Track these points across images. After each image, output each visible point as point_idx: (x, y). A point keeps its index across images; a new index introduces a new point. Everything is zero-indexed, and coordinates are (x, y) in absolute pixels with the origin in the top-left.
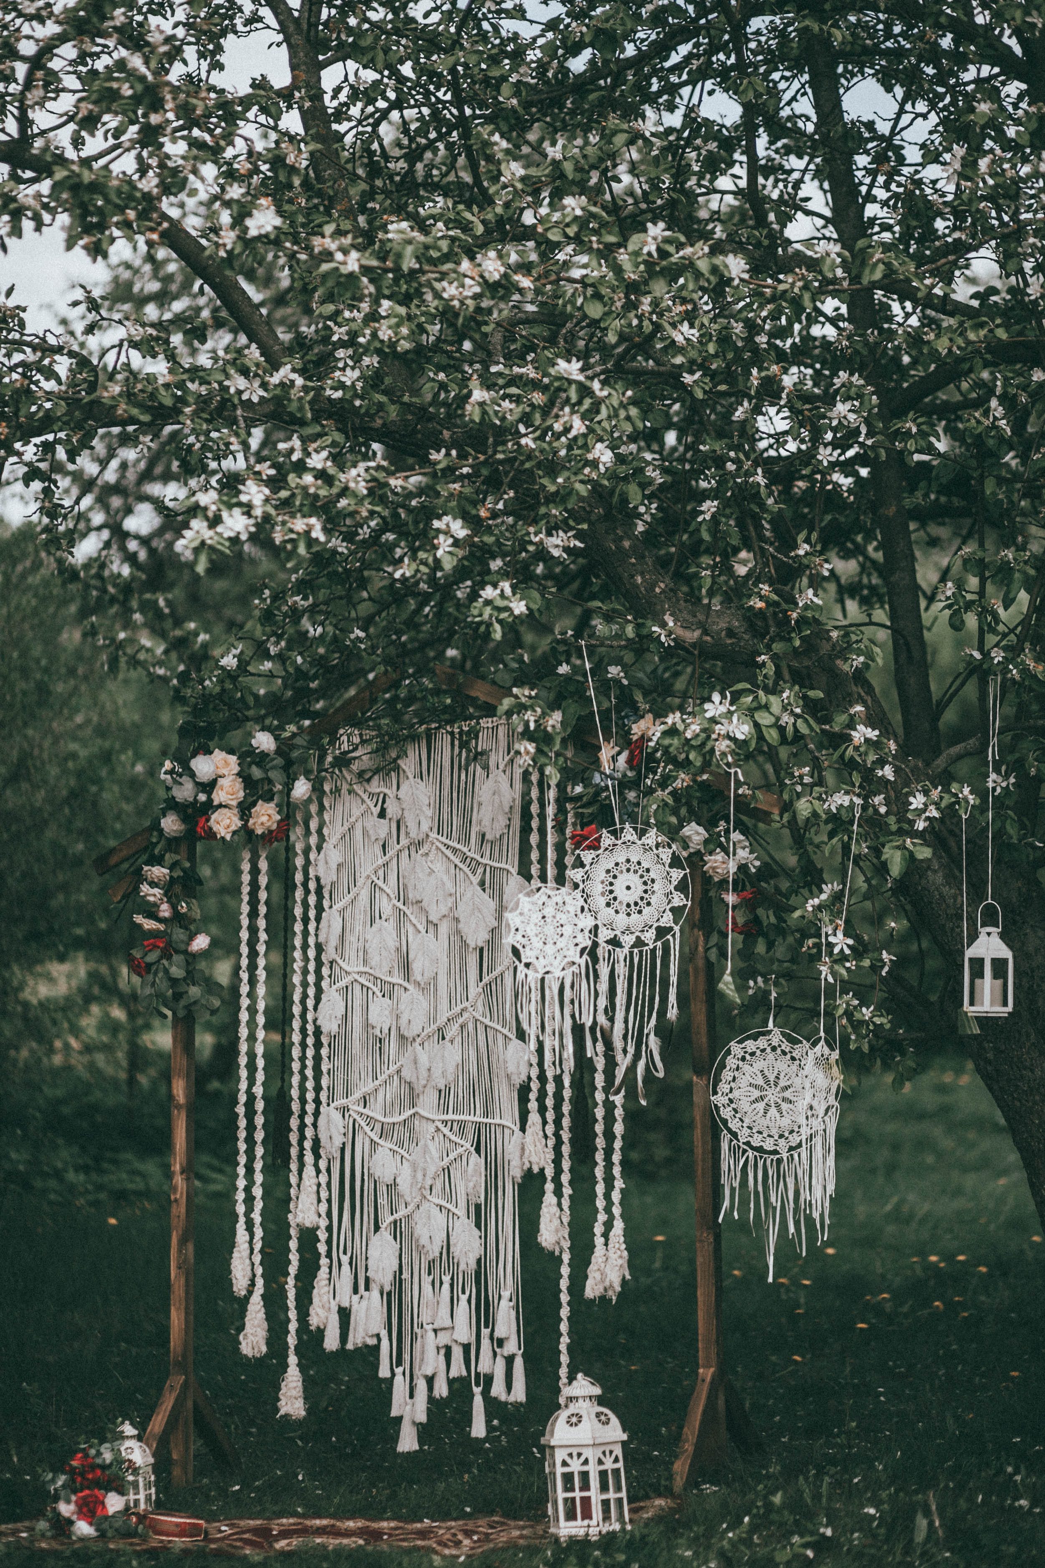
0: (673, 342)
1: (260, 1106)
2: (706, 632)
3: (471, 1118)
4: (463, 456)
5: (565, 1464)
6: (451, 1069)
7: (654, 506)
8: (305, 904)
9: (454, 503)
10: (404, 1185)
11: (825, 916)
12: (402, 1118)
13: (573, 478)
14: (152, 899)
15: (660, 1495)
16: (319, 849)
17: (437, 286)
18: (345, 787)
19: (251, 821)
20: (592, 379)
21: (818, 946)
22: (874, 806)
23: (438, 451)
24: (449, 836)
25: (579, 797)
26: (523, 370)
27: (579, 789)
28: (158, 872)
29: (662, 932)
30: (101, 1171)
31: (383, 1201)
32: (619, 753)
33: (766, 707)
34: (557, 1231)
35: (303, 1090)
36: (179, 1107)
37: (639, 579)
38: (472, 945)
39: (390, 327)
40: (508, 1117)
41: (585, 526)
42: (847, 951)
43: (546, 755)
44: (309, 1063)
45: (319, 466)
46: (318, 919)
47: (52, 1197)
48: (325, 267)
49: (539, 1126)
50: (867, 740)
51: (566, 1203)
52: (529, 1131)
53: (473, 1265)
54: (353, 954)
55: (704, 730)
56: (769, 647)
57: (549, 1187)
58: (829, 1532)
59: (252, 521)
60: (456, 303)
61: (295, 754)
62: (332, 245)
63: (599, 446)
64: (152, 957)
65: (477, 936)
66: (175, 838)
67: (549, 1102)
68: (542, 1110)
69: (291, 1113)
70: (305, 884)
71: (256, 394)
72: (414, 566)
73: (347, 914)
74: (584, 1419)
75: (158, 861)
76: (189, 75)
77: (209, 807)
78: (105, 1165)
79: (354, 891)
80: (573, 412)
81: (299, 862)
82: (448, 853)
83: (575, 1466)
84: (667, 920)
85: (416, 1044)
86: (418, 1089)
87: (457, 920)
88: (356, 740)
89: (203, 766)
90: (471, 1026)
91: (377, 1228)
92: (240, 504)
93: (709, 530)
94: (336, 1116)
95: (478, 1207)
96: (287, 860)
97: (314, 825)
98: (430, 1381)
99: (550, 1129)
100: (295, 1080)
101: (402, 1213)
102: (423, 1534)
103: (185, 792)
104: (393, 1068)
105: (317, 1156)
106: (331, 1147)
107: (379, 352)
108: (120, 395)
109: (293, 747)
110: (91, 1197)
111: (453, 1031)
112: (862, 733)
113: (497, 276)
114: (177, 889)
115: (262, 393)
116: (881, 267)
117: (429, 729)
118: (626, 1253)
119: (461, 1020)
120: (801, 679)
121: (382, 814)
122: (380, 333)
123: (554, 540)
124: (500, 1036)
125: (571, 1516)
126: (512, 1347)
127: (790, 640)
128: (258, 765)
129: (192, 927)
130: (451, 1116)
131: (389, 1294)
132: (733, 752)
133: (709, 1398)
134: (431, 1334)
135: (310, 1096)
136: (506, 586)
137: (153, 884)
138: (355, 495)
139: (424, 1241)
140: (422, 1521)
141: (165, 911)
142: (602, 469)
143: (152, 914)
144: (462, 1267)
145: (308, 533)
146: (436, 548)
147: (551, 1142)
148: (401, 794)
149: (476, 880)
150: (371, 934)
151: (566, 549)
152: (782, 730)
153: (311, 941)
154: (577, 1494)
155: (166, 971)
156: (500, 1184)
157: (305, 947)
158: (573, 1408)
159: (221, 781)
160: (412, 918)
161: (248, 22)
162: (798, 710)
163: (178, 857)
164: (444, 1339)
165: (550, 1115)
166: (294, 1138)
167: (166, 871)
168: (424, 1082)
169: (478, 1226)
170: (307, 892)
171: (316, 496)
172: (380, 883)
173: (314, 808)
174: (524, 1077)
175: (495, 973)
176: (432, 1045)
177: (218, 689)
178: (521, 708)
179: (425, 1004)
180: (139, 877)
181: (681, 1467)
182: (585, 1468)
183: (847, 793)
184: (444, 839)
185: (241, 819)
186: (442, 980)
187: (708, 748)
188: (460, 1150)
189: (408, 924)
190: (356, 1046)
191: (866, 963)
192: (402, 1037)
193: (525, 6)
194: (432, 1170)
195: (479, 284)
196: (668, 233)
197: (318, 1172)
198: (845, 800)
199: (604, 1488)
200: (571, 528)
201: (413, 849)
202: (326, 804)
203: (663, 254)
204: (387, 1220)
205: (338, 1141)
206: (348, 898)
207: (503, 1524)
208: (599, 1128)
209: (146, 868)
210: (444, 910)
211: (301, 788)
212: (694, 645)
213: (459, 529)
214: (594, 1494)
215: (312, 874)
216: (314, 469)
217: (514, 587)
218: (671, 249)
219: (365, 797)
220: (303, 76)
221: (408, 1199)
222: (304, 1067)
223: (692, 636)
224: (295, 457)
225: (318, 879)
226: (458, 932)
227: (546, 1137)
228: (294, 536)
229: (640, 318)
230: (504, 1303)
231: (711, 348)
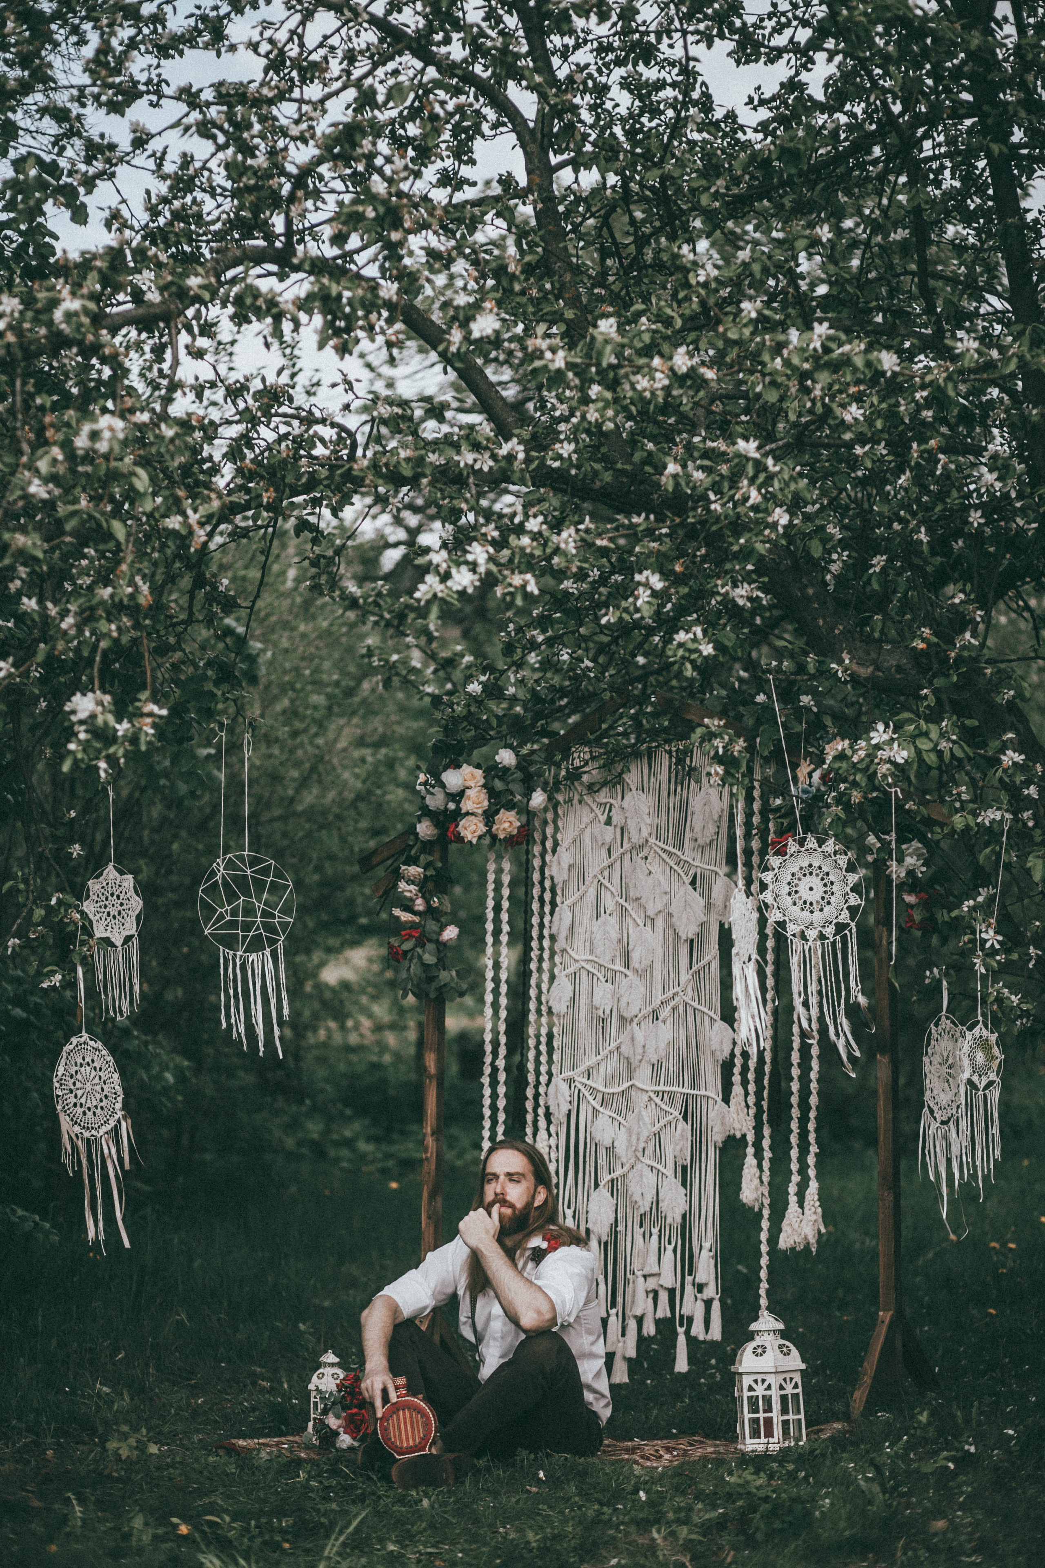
0: (843, 421)
1: (502, 1077)
2: (878, 668)
3: (680, 1090)
4: (660, 519)
5: (751, 1389)
6: (662, 1045)
7: (846, 553)
8: (542, 900)
9: (653, 560)
10: (621, 1149)
11: (979, 915)
12: (620, 1089)
13: (754, 539)
14: (408, 894)
15: (838, 1420)
16: (554, 851)
17: (633, 378)
18: (577, 797)
19: (495, 827)
20: (766, 455)
21: (973, 941)
22: (1023, 820)
23: (639, 515)
24: (666, 842)
25: (778, 809)
26: (715, 444)
27: (778, 802)
28: (414, 871)
29: (840, 928)
30: (392, 1142)
31: (602, 1162)
32: (814, 770)
33: (926, 734)
34: (757, 1189)
35: (538, 1063)
36: (430, 1077)
37: (821, 622)
38: (684, 937)
39: (597, 411)
40: (712, 1088)
41: (766, 579)
42: (997, 946)
43: (733, 776)
44: (543, 1039)
45: (536, 529)
46: (552, 913)
47: (345, 1164)
48: (538, 364)
49: (741, 1098)
50: (1015, 763)
51: (766, 1165)
52: (732, 1102)
53: (679, 1219)
54: (581, 944)
55: (867, 755)
56: (931, 683)
57: (750, 1150)
58: (972, 1449)
59: (477, 577)
60: (647, 394)
61: (532, 769)
62: (544, 344)
63: (778, 510)
64: (407, 946)
65: (689, 930)
66: (430, 842)
67: (751, 1076)
68: (745, 1083)
69: (527, 1084)
70: (542, 883)
71: (486, 464)
72: (618, 614)
73: (577, 910)
74: (769, 1350)
75: (412, 861)
76: (445, 169)
77: (458, 815)
78: (395, 1136)
79: (582, 888)
80: (750, 485)
81: (537, 863)
82: (664, 856)
83: (760, 1391)
84: (844, 917)
85: (634, 1024)
86: (635, 1063)
87: (671, 915)
88: (588, 756)
89: (453, 779)
90: (681, 1008)
91: (597, 1186)
92: (467, 563)
93: (878, 581)
94: (564, 1087)
95: (684, 1168)
96: (528, 860)
97: (549, 831)
98: (640, 1320)
99: (751, 1100)
100: (531, 1055)
101: (619, 1172)
102: (632, 1450)
103: (436, 801)
104: (614, 1045)
105: (549, 1122)
106: (559, 1115)
107: (588, 432)
108: (368, 468)
109: (532, 763)
110: (379, 1165)
111: (666, 1012)
112: (1011, 757)
113: (684, 369)
114: (430, 885)
115: (491, 463)
116: (1015, 360)
117: (650, 748)
118: (819, 1210)
119: (672, 1003)
120: (960, 710)
121: (608, 822)
122: (588, 416)
123: (740, 591)
124: (706, 1018)
125: (755, 1434)
126: (710, 1292)
127: (948, 676)
128: (501, 778)
129: (443, 920)
130: (662, 1088)
131: (606, 1244)
132: (892, 774)
133: (887, 1337)
134: (641, 1280)
135: (543, 1069)
136: (698, 630)
137: (410, 882)
138: (565, 554)
139: (637, 1197)
140: (632, 1440)
141: (420, 905)
142: (781, 530)
143: (408, 908)
144: (669, 1220)
145: (524, 586)
146: (637, 598)
147: (752, 1111)
148: (625, 804)
149: (688, 880)
150: (596, 926)
151: (750, 599)
152: (940, 753)
153: (546, 932)
154: (761, 1415)
155: (420, 957)
156: (704, 1148)
157: (541, 937)
158: (758, 1341)
159: (468, 792)
160: (632, 913)
161: (494, 127)
162: (954, 737)
163: (431, 858)
164: (652, 1283)
165: (752, 1088)
166: (529, 1105)
167: (421, 870)
168: (639, 1057)
169: (684, 1185)
170: (543, 890)
171: (532, 555)
172: (605, 882)
173: (550, 816)
174: (726, 1053)
175: (701, 964)
176: (647, 1025)
177: (465, 712)
178: (711, 736)
179: (642, 989)
180: (397, 876)
181: (859, 1397)
182: (768, 1393)
183: (998, 809)
184: (661, 844)
185: (486, 825)
186: (657, 966)
187: (871, 771)
188: (670, 1117)
189: (629, 920)
190: (582, 1025)
191: (1015, 956)
192: (622, 1018)
193: (737, 112)
194: (645, 1134)
195: (668, 377)
196: (832, 332)
197: (550, 1135)
198: (998, 815)
199: (784, 1411)
200: (755, 581)
201: (634, 853)
202: (560, 812)
203: (827, 350)
204: (605, 1178)
205: (565, 1108)
206: (577, 895)
207: (701, 1442)
208: (794, 1100)
209: (403, 867)
210: (659, 907)
211: (538, 799)
212: (867, 679)
213: (657, 582)
214: (776, 1415)
215: (547, 874)
216: (531, 532)
217: (705, 632)
218: (833, 346)
219: (594, 806)
220: (538, 181)
221: (624, 1160)
222: (539, 1043)
223: (865, 672)
224: (517, 520)
225: (552, 878)
226: (672, 925)
227: (748, 1106)
228: (512, 589)
229: (813, 401)
230: (705, 1254)
231: (879, 424)
